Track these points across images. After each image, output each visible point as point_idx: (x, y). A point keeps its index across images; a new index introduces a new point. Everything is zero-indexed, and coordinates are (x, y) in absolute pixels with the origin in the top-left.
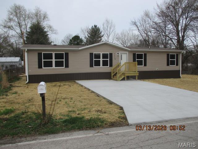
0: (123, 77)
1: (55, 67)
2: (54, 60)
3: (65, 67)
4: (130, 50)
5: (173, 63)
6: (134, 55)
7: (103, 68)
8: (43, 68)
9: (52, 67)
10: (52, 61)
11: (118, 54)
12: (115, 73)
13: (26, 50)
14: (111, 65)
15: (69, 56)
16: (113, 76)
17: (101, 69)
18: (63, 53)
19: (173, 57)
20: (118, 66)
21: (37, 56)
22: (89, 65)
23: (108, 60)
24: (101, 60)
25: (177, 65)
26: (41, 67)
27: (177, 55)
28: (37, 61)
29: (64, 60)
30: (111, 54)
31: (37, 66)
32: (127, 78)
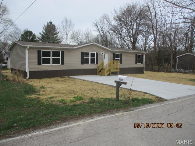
0: (109, 73)
1: (53, 64)
2: (51, 58)
3: (61, 64)
4: (111, 50)
5: (139, 62)
6: (114, 54)
7: (91, 65)
8: (42, 64)
9: (50, 64)
10: (50, 58)
11: (102, 53)
12: (100, 69)
13: (28, 47)
14: (97, 63)
15: (64, 54)
16: (99, 72)
17: (90, 66)
18: (60, 52)
19: (139, 56)
20: (103, 64)
21: (37, 53)
22: (80, 63)
23: (95, 59)
24: (90, 58)
25: (142, 63)
26: (41, 64)
27: (142, 55)
28: (37, 58)
29: (60, 58)
30: (97, 54)
31: (37, 63)
32: (112, 73)
